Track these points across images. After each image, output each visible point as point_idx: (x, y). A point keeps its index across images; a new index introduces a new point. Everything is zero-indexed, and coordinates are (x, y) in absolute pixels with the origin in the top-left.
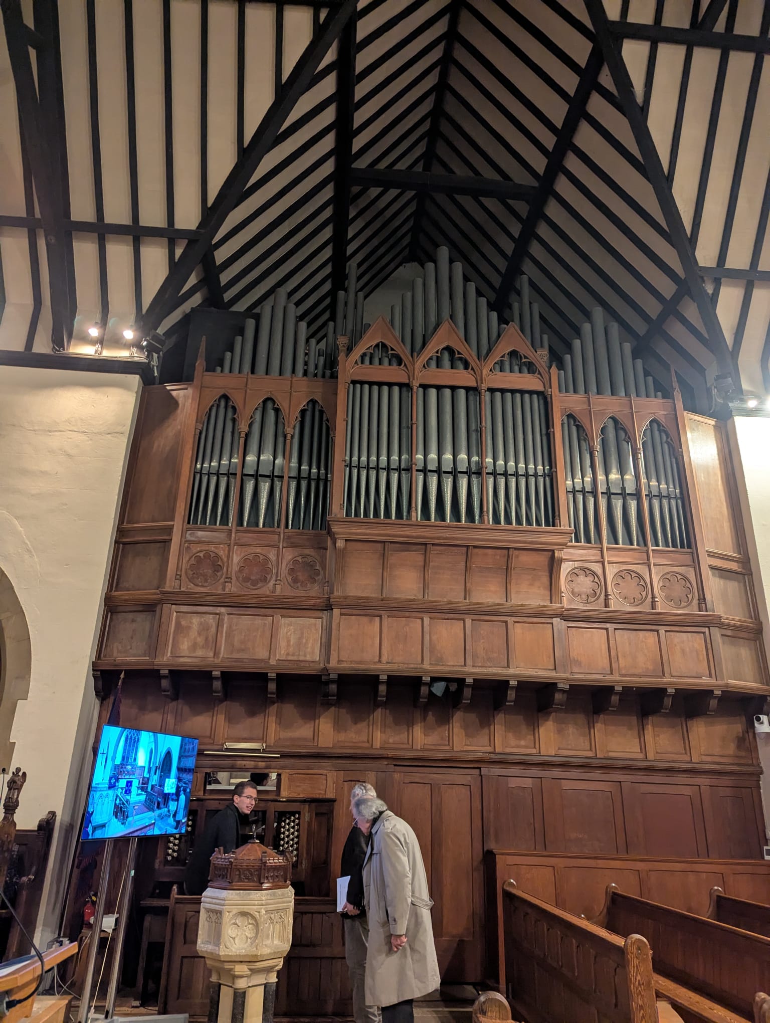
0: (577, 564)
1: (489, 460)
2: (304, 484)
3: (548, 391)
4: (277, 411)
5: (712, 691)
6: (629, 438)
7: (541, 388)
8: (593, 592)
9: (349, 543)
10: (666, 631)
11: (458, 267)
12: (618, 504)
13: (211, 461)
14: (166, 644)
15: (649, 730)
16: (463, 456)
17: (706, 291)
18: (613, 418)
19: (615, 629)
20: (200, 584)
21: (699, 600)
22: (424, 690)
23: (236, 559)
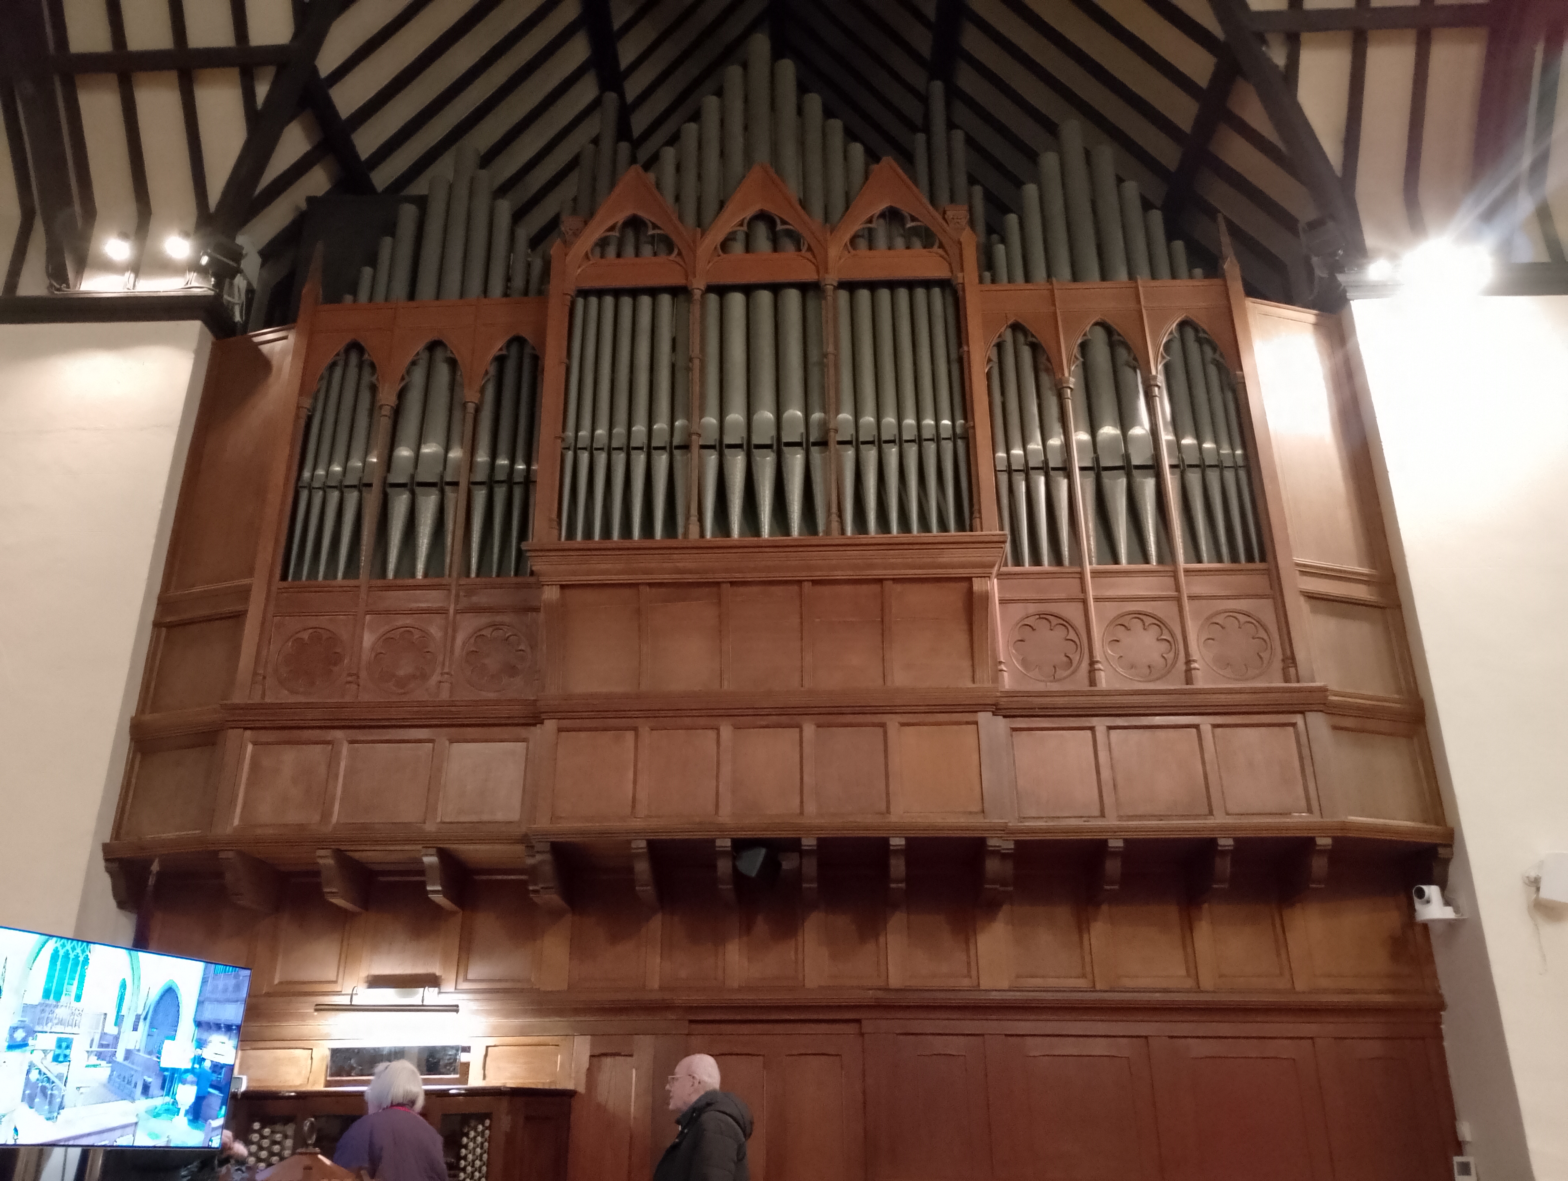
0: (1032, 608)
1: (846, 416)
2: (500, 493)
3: (957, 277)
4: (453, 363)
5: (1312, 840)
6: (1135, 359)
7: (942, 273)
8: (1065, 659)
9: (569, 592)
10: (1215, 726)
11: (788, 68)
12: (1118, 488)
13: (330, 463)
14: (233, 802)
15: (1203, 932)
16: (795, 413)
17: (1269, 60)
18: (1101, 324)
19: (1110, 728)
20: (301, 690)
21: (1283, 660)
22: (724, 866)
23: (368, 639)
